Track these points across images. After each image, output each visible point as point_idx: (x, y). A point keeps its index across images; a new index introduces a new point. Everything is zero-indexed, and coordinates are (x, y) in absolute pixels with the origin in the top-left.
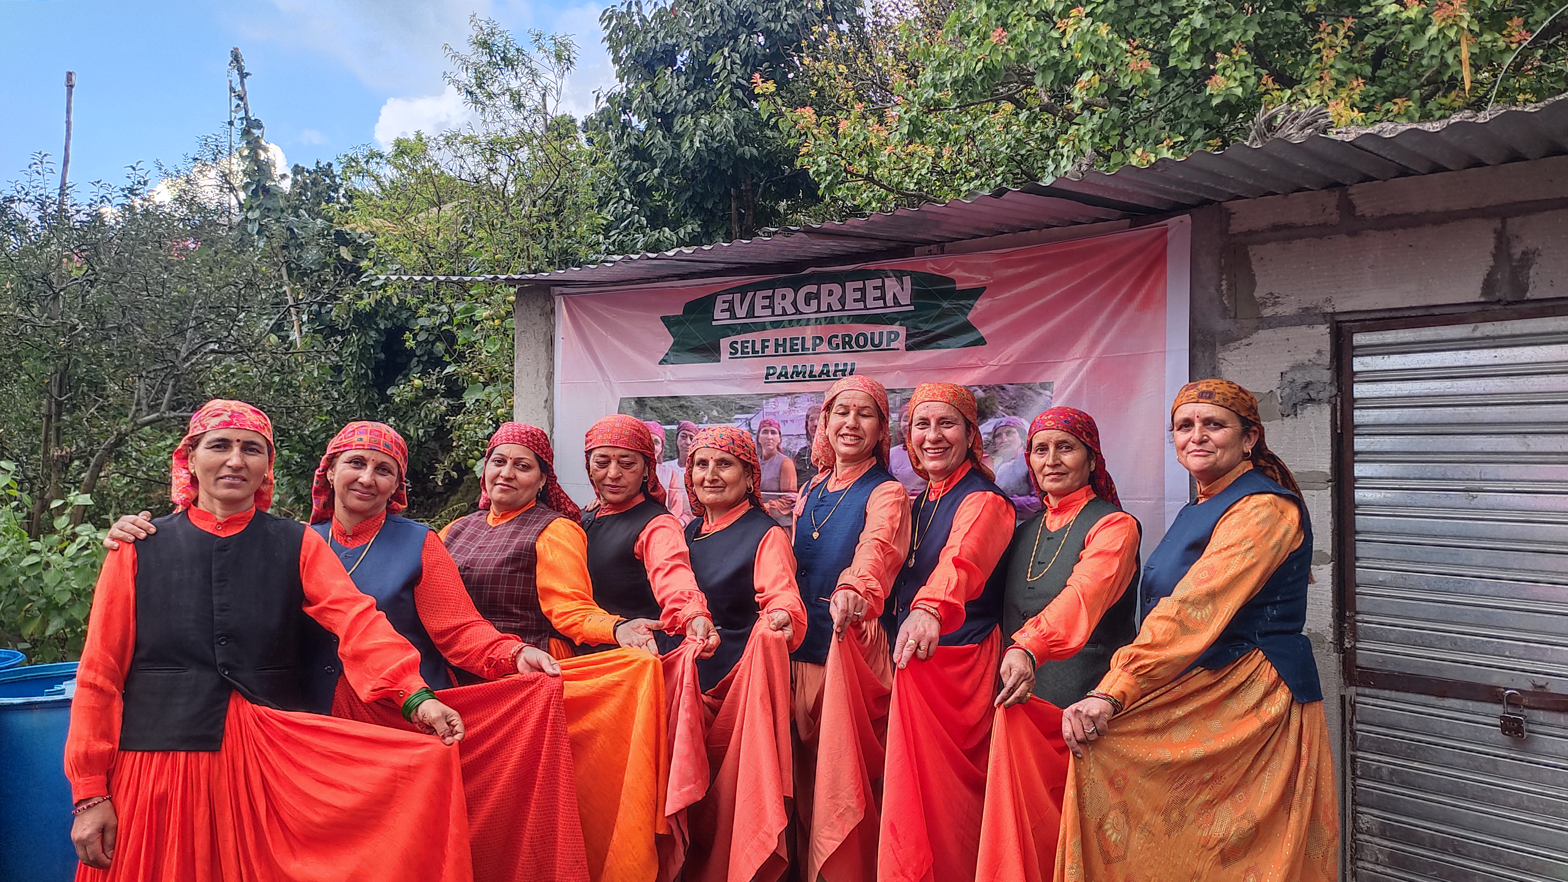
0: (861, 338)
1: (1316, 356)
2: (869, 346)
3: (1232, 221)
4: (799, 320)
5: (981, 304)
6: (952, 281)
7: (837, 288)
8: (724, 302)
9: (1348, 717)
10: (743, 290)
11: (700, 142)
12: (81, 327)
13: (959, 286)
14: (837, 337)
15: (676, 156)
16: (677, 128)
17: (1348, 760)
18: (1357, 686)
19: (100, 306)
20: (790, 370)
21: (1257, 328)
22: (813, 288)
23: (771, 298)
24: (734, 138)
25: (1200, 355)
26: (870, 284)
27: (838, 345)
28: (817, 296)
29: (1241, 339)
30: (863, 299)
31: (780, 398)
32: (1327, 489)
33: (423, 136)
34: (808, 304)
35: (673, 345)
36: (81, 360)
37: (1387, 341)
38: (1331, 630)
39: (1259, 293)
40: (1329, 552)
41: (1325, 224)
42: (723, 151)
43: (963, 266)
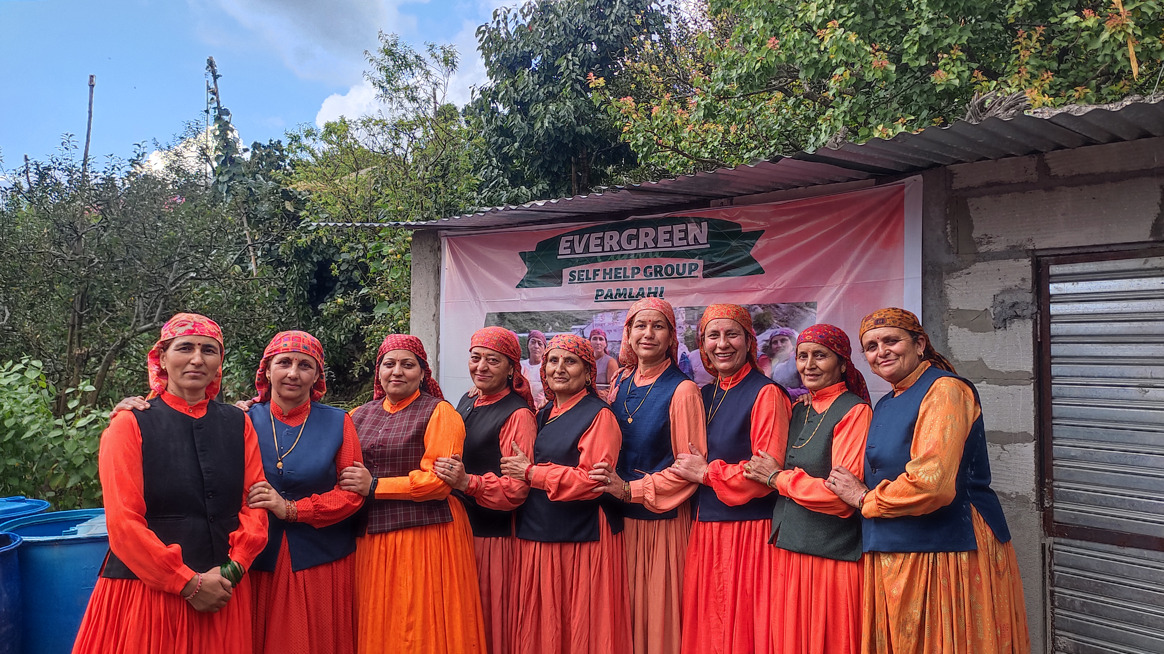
0: (669, 269)
1: (1021, 283)
2: (675, 275)
3: (954, 180)
4: (622, 255)
5: (761, 243)
6: (739, 225)
7: (651, 231)
8: (567, 242)
9: (1048, 560)
10: (581, 233)
11: (549, 123)
12: (97, 260)
13: (744, 229)
14: (651, 267)
15: (531, 133)
16: (532, 113)
17: (1048, 594)
18: (1054, 536)
19: (110, 245)
20: (614, 292)
21: (975, 262)
22: (634, 231)
23: (602, 239)
24: (573, 120)
25: (930, 282)
26: (677, 228)
27: (651, 274)
28: (637, 237)
29: (963, 269)
30: (671, 239)
31: (606, 313)
32: (1030, 384)
33: (346, 120)
34: (629, 243)
35: (527, 273)
36: (96, 284)
37: (1076, 271)
38: (1034, 493)
39: (975, 235)
40: (1032, 433)
41: (1027, 181)
42: (565, 129)
43: (748, 215)
